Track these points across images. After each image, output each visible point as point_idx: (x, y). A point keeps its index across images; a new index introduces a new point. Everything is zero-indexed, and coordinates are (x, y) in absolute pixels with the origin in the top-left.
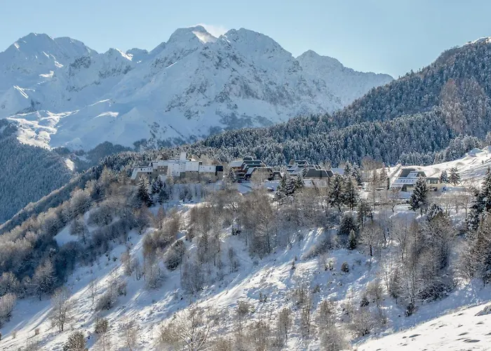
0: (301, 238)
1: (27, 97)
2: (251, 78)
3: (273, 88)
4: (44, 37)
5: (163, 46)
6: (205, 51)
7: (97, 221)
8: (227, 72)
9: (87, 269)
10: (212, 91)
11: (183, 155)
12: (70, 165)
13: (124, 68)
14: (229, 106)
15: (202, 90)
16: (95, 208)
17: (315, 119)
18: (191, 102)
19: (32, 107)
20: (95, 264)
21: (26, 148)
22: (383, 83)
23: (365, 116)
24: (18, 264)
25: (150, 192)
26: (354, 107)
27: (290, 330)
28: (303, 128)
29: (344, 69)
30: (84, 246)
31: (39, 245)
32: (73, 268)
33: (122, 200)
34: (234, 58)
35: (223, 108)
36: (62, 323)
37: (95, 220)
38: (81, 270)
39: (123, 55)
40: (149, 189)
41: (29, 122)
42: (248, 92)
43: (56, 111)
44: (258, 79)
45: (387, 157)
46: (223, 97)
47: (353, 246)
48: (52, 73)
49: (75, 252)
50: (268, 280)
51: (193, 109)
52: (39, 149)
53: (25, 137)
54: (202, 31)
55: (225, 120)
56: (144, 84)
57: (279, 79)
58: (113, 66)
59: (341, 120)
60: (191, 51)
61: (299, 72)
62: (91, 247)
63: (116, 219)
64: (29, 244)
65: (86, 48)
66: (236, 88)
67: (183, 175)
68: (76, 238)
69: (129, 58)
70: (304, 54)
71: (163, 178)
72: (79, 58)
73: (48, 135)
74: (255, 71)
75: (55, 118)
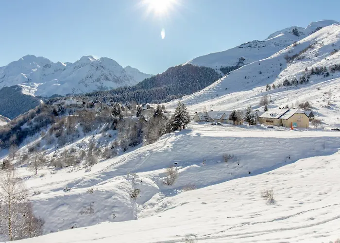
0: (101, 126)
1: (26, 77)
2: (108, 74)
3: (116, 78)
4: (33, 56)
5: (78, 61)
6: (92, 64)
7: (37, 121)
8: (100, 71)
9: (30, 137)
10: (95, 78)
11: (71, 98)
12: (42, 102)
13: (63, 69)
14: (100, 83)
15: (91, 77)
16: (37, 116)
17: (125, 88)
18: (87, 82)
19: (28, 81)
20: (34, 136)
21: (25, 96)
22: (149, 77)
23: (142, 88)
24: (5, 136)
25: (57, 111)
26: (139, 85)
27: (84, 158)
28: (121, 91)
29: (139, 72)
30: (31, 129)
31: (14, 130)
32: (26, 137)
33: (47, 113)
34: (102, 67)
35: (98, 84)
36: (14, 157)
37: (36, 120)
38: (29, 138)
39: (63, 64)
40: (57, 110)
41: (27, 86)
42: (107, 79)
43: (37, 83)
44: (110, 74)
45: (148, 101)
46: (98, 80)
47: (115, 129)
48: (36, 69)
49: (27, 132)
50: (84, 141)
51: (88, 84)
52: (30, 96)
53: (25, 92)
54: (92, 57)
55: (99, 88)
56: (70, 75)
57: (118, 75)
58: (59, 68)
59: (134, 89)
60: (87, 64)
61: (124, 73)
62: (33, 130)
63: (44, 120)
64: (10, 129)
65: (49, 61)
66: (103, 77)
67: (71, 105)
68: (28, 127)
69: (65, 65)
70: (127, 67)
71: (63, 106)
72: (47, 64)
73: (34, 91)
74: (110, 72)
75: (37, 85)
